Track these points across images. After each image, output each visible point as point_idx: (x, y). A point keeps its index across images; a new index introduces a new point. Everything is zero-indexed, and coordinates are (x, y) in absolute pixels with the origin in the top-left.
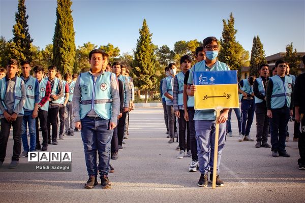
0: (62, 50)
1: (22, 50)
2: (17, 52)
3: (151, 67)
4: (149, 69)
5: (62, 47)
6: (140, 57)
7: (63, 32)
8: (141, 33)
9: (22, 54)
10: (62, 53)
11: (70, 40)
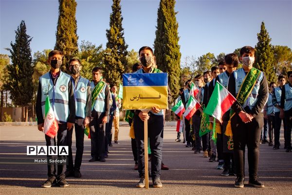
0: (168, 58)
1: (119, 57)
2: (113, 60)
3: (274, 78)
4: (271, 80)
5: (168, 54)
6: (261, 67)
7: (170, 37)
8: (259, 38)
9: (120, 63)
10: (169, 62)
11: (176, 46)
